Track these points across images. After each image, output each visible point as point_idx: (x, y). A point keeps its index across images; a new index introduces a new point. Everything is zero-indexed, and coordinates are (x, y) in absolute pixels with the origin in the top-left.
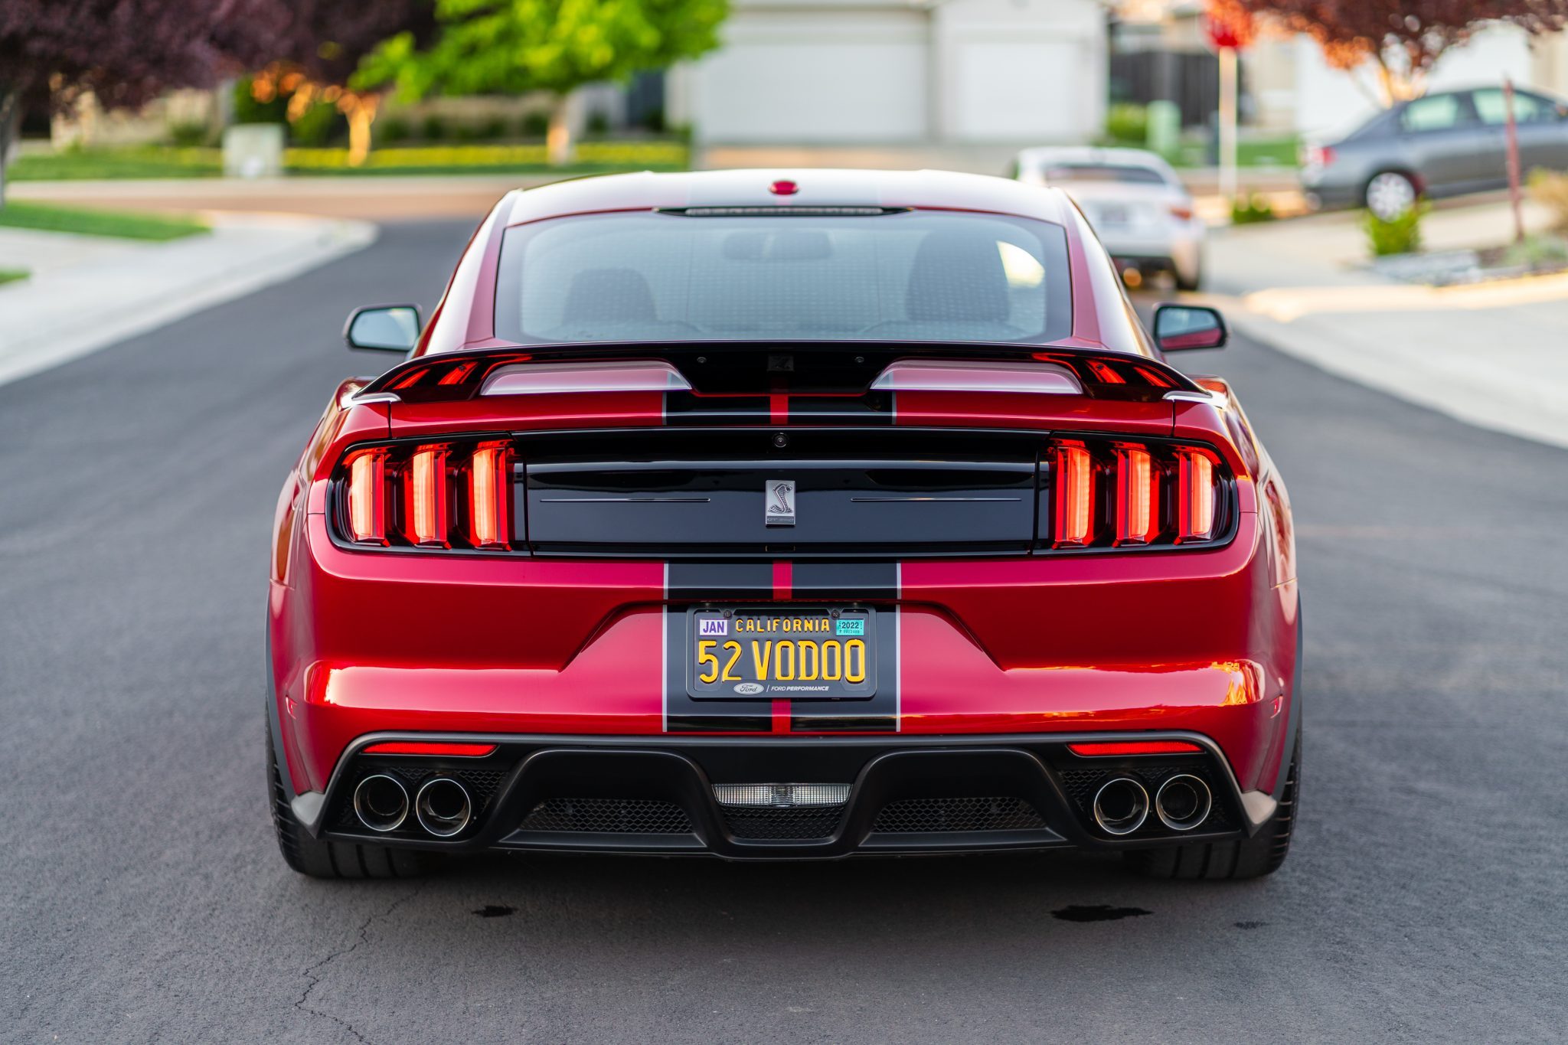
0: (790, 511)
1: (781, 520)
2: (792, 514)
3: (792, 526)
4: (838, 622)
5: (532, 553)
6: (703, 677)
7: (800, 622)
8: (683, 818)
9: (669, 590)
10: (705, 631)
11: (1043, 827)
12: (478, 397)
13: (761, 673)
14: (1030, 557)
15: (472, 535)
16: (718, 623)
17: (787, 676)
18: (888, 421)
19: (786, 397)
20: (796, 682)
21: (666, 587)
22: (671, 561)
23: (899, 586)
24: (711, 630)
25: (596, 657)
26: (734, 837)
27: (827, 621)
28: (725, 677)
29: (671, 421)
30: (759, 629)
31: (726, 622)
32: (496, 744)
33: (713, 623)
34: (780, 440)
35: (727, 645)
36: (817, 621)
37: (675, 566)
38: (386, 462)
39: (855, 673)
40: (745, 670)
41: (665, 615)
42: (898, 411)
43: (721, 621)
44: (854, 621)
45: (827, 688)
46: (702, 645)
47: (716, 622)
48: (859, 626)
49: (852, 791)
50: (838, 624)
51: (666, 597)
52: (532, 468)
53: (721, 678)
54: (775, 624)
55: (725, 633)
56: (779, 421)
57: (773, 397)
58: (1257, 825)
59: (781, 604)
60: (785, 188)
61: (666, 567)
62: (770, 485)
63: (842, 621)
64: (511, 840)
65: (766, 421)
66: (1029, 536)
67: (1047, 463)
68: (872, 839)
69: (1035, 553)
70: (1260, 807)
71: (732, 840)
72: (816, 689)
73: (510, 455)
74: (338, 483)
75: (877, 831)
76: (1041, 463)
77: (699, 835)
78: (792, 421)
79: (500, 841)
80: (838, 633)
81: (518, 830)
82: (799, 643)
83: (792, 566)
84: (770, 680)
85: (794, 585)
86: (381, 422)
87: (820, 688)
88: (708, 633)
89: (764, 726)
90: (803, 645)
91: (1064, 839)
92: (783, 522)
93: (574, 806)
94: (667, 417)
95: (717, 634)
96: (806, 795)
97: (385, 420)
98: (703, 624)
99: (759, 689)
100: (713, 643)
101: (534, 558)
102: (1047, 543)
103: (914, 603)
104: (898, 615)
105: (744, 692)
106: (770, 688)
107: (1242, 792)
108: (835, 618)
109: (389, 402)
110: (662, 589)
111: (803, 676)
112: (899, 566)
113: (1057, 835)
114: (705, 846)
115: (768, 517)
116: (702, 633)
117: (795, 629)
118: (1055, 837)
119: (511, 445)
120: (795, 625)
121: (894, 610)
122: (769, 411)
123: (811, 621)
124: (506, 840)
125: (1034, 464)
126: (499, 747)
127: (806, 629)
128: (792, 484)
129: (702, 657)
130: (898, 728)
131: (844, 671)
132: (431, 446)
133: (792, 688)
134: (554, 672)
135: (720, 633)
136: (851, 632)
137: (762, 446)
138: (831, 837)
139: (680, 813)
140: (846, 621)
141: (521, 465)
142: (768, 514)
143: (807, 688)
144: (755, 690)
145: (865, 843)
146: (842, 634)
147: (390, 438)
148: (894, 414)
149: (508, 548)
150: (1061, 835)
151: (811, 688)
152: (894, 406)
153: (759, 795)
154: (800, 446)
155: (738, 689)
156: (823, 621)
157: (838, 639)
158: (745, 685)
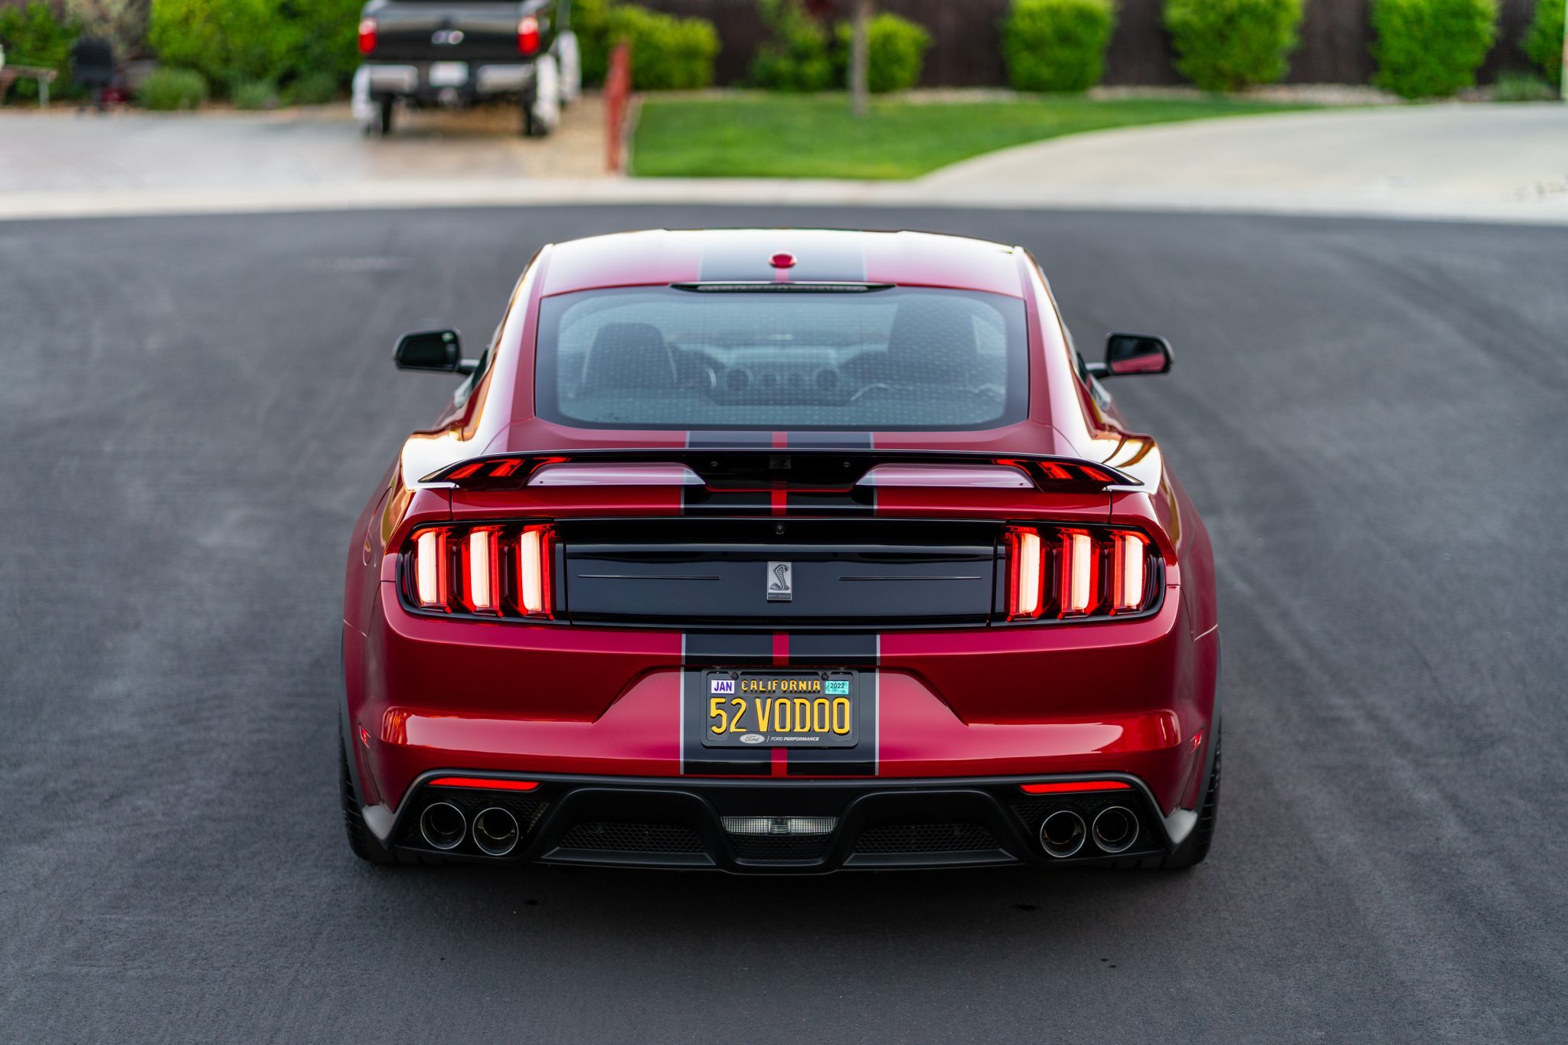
0: (787, 588)
1: (780, 596)
2: (789, 591)
3: (789, 602)
4: (827, 683)
5: (571, 623)
6: (715, 729)
7: (796, 683)
8: (696, 840)
9: (686, 656)
10: (716, 690)
11: (998, 848)
12: (526, 487)
13: (763, 726)
14: (988, 628)
15: (520, 605)
16: (727, 683)
17: (784, 728)
18: (870, 513)
19: (784, 493)
20: (792, 733)
21: (683, 654)
22: (688, 631)
23: (878, 655)
24: (721, 689)
25: (624, 710)
26: (740, 859)
27: (818, 682)
28: (733, 729)
29: (688, 512)
30: (761, 689)
31: (733, 682)
32: (541, 782)
33: (722, 683)
34: (780, 528)
35: (734, 702)
36: (810, 682)
37: (692, 636)
38: (447, 538)
39: (841, 727)
40: (749, 723)
41: (682, 674)
42: (878, 505)
43: (729, 682)
44: (841, 682)
45: (817, 739)
46: (714, 701)
47: (725, 682)
48: (845, 687)
49: (839, 823)
50: (827, 684)
51: (683, 662)
52: (571, 547)
53: (729, 729)
54: (774, 685)
55: (733, 692)
56: (779, 512)
57: (774, 492)
58: (1178, 844)
59: (780, 668)
60: (782, 261)
61: (684, 636)
62: (772, 566)
63: (831, 682)
64: (552, 855)
65: (768, 512)
66: (988, 610)
67: (1004, 547)
68: (854, 860)
69: (993, 625)
70: (1183, 824)
71: (739, 862)
72: (808, 739)
73: (552, 537)
74: (406, 556)
75: (858, 852)
76: (999, 547)
77: (709, 855)
78: (790, 512)
79: (543, 857)
80: (827, 692)
81: (558, 848)
82: (796, 700)
83: (789, 637)
84: (771, 731)
85: (790, 653)
86: (443, 506)
87: (812, 739)
88: (718, 692)
89: (764, 771)
90: (798, 702)
91: (1016, 859)
92: (782, 598)
93: (605, 829)
94: (685, 508)
95: (726, 692)
96: (798, 826)
97: (447, 503)
98: (714, 684)
99: (760, 739)
100: (723, 700)
101: (572, 627)
102: (1002, 617)
103: (889, 666)
104: (877, 675)
105: (748, 742)
106: (770, 738)
107: (1166, 816)
108: (824, 679)
109: (449, 488)
110: (681, 656)
111: (798, 729)
112: (878, 637)
113: (1007, 854)
114: (714, 864)
115: (769, 594)
116: (713, 691)
117: (791, 689)
118: (1009, 857)
119: (552, 528)
120: (791, 685)
121: (875, 672)
122: (770, 504)
123: (805, 682)
124: (548, 856)
125: (992, 548)
126: (543, 784)
127: (800, 689)
128: (789, 565)
129: (714, 712)
130: (877, 773)
131: (831, 724)
132: (485, 527)
133: (788, 739)
134: (590, 723)
135: (729, 692)
136: (839, 692)
137: (764, 532)
138: (819, 859)
139: (694, 836)
140: (834, 682)
141: (561, 545)
142: (770, 591)
143: (800, 739)
144: (757, 739)
145: (848, 862)
146: (831, 693)
147: (451, 520)
148: (876, 507)
149: (551, 617)
150: (1013, 855)
151: (804, 739)
152: (875, 500)
153: (761, 825)
154: (795, 533)
155: (743, 739)
156: (815, 682)
157: (826, 697)
158: (749, 735)
